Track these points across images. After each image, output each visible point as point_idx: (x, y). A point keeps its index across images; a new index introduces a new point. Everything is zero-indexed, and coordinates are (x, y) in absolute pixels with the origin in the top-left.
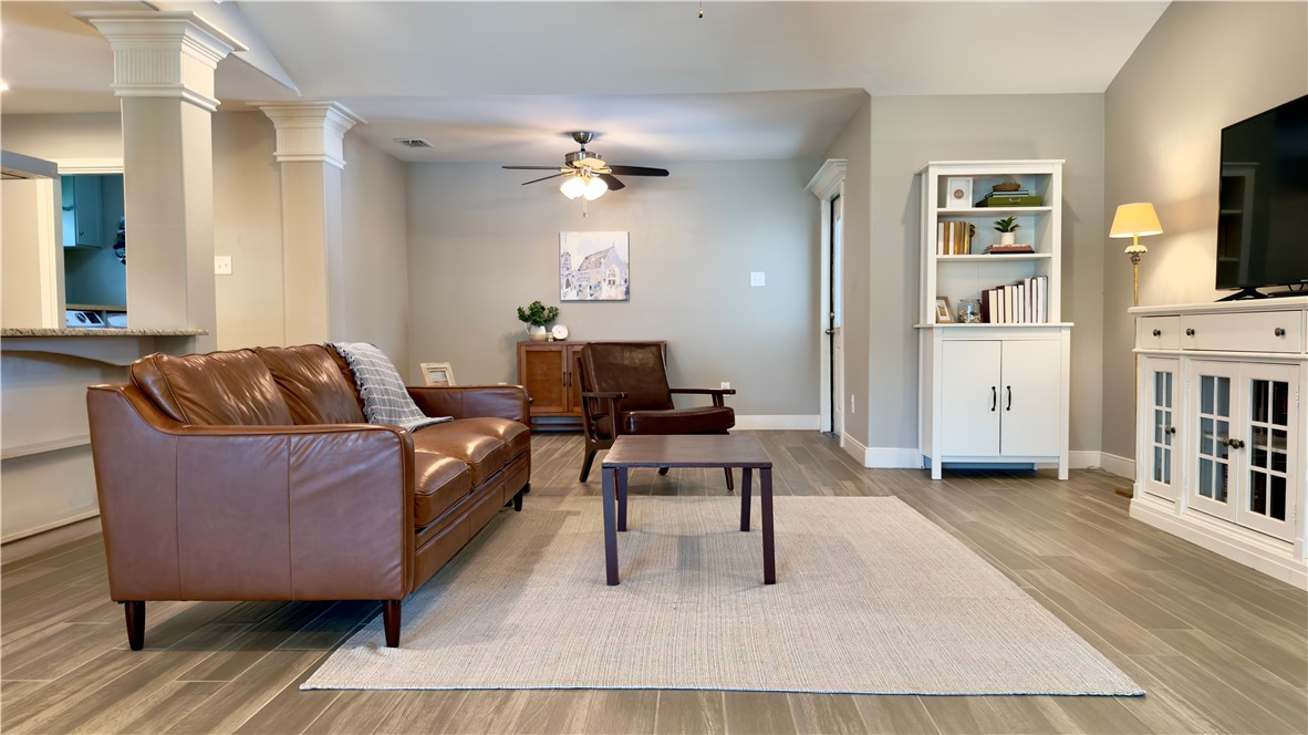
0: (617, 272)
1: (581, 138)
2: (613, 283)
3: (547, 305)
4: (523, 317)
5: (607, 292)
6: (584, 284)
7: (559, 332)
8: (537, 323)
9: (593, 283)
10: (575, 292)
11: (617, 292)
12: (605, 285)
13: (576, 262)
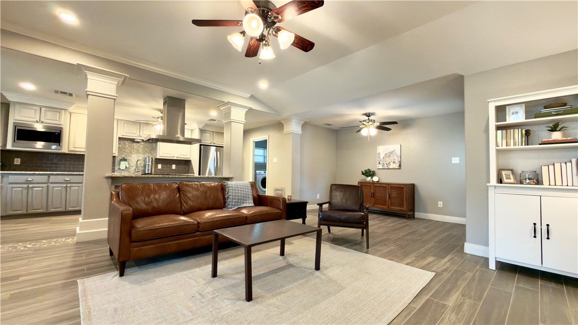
0: (396, 159)
1: (368, 115)
2: (394, 162)
3: (372, 170)
4: (363, 174)
5: (392, 166)
6: (385, 163)
7: (375, 179)
8: (367, 176)
9: (388, 163)
10: (381, 166)
11: (396, 166)
12: (392, 163)
13: (382, 156)
